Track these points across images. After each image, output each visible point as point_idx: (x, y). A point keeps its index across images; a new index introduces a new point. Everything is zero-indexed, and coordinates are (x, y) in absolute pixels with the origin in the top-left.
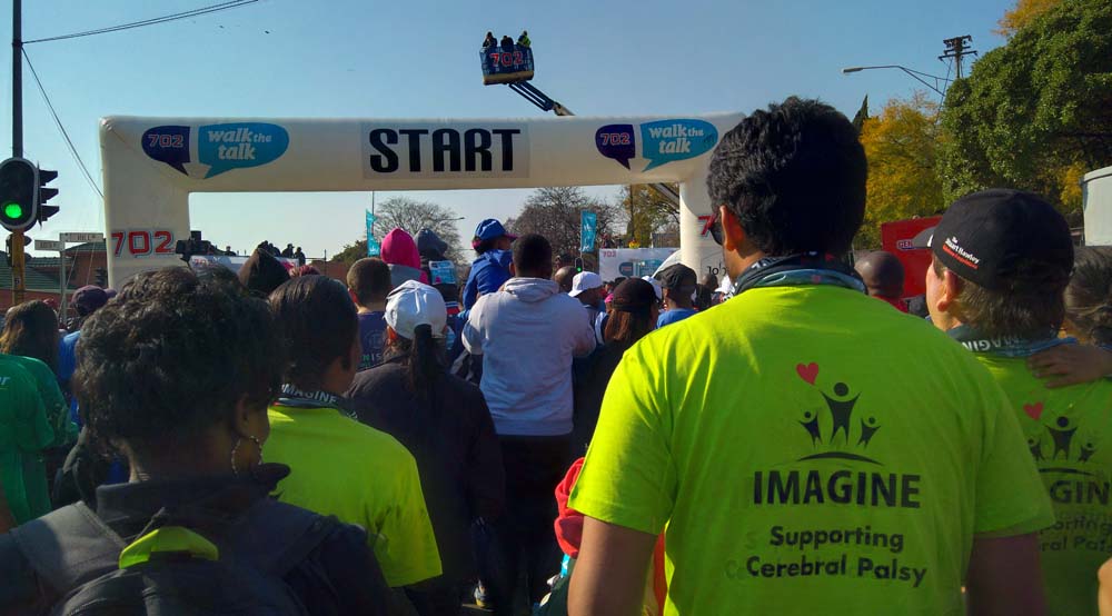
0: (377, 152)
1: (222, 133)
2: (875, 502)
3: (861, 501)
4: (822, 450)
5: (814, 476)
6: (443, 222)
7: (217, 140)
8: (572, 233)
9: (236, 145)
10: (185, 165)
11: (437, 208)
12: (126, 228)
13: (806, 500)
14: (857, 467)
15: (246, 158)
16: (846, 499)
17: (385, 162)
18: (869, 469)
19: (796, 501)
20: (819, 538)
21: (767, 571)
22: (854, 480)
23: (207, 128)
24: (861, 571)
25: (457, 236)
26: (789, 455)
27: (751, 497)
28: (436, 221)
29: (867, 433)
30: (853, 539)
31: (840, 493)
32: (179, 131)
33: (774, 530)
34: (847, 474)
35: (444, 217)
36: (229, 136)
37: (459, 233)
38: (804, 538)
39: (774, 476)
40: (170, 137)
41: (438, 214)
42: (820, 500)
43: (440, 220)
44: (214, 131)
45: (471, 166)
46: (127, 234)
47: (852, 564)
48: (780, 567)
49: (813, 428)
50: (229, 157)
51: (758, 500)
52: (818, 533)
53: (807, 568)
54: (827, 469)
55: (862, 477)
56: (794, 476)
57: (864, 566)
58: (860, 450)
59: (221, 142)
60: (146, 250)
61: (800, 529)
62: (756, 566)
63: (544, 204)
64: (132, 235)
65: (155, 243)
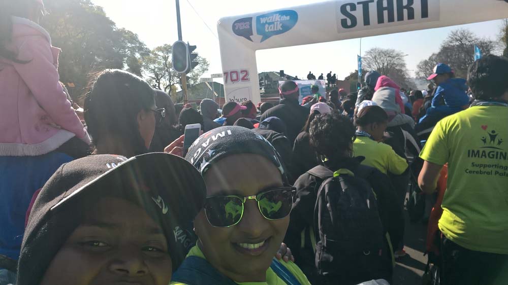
0: (344, 17)
1: (266, 18)
2: (500, 158)
3: (497, 158)
4: (486, 145)
5: (484, 152)
6: (397, 58)
7: (264, 22)
8: (469, 58)
9: (273, 23)
10: (251, 36)
11: (393, 51)
12: (229, 70)
13: (481, 157)
14: (496, 150)
15: (278, 29)
16: (493, 157)
17: (349, 22)
18: (499, 151)
19: (479, 157)
20: (485, 166)
21: (470, 172)
22: (495, 154)
23: (259, 17)
24: (496, 174)
25: (404, 64)
26: (479, 146)
27: (467, 155)
28: (394, 57)
29: (500, 142)
30: (494, 167)
31: (491, 156)
32: (247, 20)
33: (473, 163)
34: (493, 152)
35: (398, 55)
36: (269, 20)
37: (405, 62)
38: (481, 166)
39: (473, 151)
40: (243, 24)
41: (394, 54)
42: (486, 157)
43: (396, 57)
44: (263, 18)
45: (401, 18)
46: (229, 72)
47: (493, 173)
48: (474, 172)
49: (484, 141)
50: (270, 30)
51: (469, 156)
52: (484, 165)
53: (481, 172)
54: (488, 150)
55: (497, 153)
56: (478, 152)
57: (496, 173)
58: (498, 147)
59: (266, 23)
60: (237, 80)
61: (479, 163)
62: (468, 171)
63: (452, 44)
64: (231, 72)
65: (241, 76)
